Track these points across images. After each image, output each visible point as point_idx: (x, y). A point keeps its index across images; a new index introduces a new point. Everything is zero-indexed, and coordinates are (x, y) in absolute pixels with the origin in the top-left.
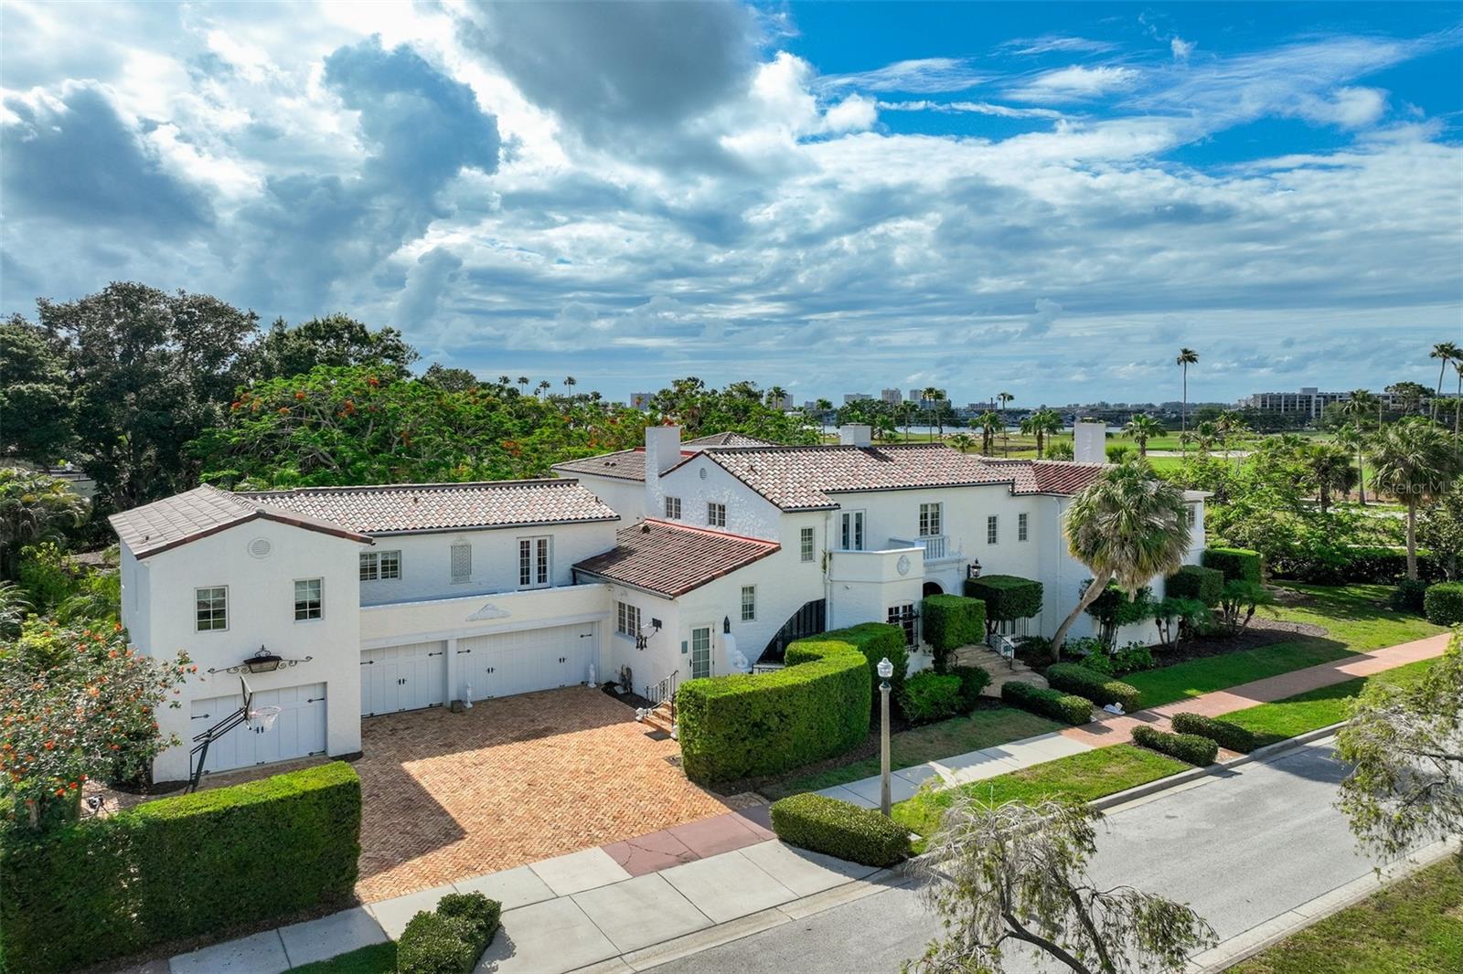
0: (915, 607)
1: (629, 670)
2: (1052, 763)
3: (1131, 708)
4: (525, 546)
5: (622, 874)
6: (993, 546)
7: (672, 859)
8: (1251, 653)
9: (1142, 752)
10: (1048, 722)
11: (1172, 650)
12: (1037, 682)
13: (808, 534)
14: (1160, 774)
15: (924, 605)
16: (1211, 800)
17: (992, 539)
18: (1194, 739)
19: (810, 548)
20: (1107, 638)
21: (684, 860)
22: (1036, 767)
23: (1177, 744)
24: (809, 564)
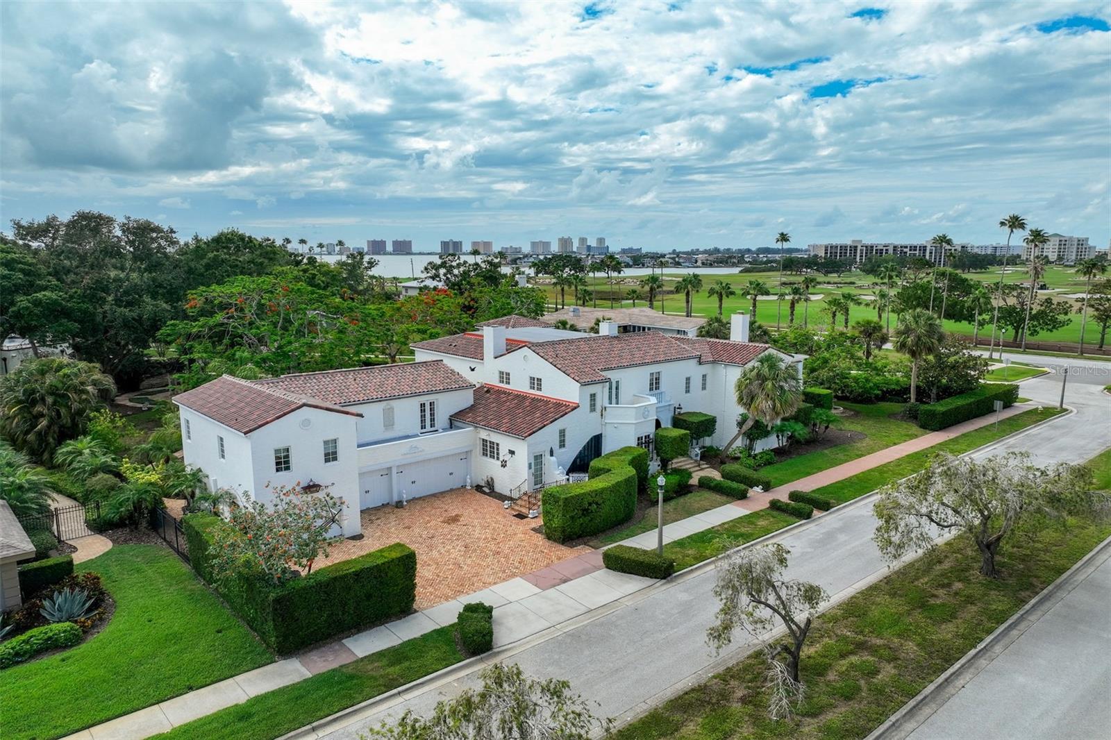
0: (651, 436)
1: (492, 479)
2: (731, 521)
3: (767, 487)
4: (423, 405)
5: (537, 590)
6: (688, 395)
7: (558, 581)
8: (826, 451)
9: (775, 513)
10: (724, 498)
11: (784, 451)
12: (715, 475)
13: (593, 396)
14: (785, 524)
15: (656, 435)
16: (811, 537)
17: (688, 391)
18: (802, 505)
19: (594, 405)
20: (751, 448)
21: (565, 581)
22: (723, 524)
23: (793, 508)
24: (593, 414)
